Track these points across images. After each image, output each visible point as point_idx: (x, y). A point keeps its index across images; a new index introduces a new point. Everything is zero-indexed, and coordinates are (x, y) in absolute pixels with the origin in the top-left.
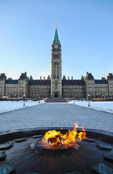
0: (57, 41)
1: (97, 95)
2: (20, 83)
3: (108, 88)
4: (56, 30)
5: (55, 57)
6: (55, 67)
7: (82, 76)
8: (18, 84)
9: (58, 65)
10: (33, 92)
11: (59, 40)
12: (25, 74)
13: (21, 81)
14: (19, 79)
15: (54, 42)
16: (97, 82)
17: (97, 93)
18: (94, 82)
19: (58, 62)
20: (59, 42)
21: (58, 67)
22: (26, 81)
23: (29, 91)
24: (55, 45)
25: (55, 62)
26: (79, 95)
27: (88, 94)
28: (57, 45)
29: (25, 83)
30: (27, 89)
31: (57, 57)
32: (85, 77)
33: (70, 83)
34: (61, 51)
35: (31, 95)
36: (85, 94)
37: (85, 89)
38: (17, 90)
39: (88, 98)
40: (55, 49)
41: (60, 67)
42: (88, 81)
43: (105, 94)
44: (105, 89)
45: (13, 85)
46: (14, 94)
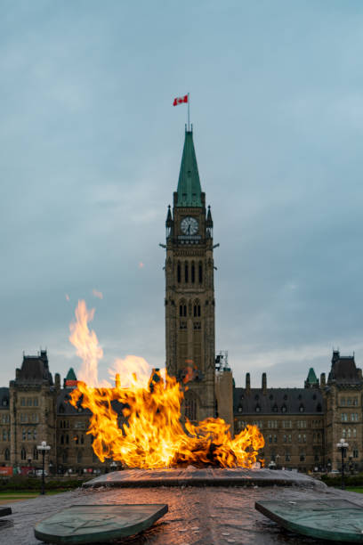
0: (194, 195)
2: (19, 403)
4: (189, 135)
5: (183, 278)
6: (184, 326)
7: (312, 372)
8: (9, 409)
9: (197, 319)
10: (80, 446)
11: (203, 191)
12: (41, 363)
13: (20, 395)
14: (12, 383)
15: (176, 201)
19: (197, 300)
20: (203, 202)
21: (197, 327)
22: (48, 394)
23: (65, 440)
24: (185, 217)
25: (183, 301)
26: (295, 459)
27: (336, 455)
28: (194, 217)
29: (43, 403)
30: (54, 431)
31: (193, 280)
32: (323, 375)
33: (256, 403)
34: (214, 250)
35: (73, 460)
36: (323, 454)
37: (323, 431)
38: (4, 439)
39: (334, 472)
40: (184, 235)
41: (205, 325)
42: (340, 395)
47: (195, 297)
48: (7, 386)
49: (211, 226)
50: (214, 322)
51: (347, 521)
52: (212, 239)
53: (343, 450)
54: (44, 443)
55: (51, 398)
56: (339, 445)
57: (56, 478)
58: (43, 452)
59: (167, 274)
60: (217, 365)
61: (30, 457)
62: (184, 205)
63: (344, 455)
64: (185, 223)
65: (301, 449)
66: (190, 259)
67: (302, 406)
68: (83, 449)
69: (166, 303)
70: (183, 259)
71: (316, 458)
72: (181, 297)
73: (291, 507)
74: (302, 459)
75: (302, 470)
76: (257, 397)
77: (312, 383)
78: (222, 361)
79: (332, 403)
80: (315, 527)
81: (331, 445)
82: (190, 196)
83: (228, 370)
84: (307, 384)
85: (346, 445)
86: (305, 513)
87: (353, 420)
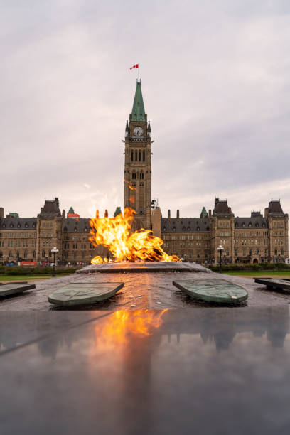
0: (141, 115)
1: (240, 255)
2: (41, 227)
3: (269, 238)
4: (139, 84)
5: (134, 159)
6: (134, 184)
7: (204, 209)
8: (36, 229)
9: (142, 180)
10: (75, 250)
11: (146, 113)
12: (55, 204)
13: (43, 222)
14: (39, 215)
15: (131, 118)
16: (240, 223)
17: (240, 250)
18: (233, 225)
19: (142, 171)
20: (146, 119)
21: (142, 185)
22: (58, 221)
23: (67, 247)
24: (136, 126)
25: (134, 171)
26: (195, 257)
27: (217, 254)
28: (141, 127)
29: (55, 226)
30: (61, 242)
31: (140, 160)
32: (210, 211)
33: (173, 225)
34: (152, 144)
35: (71, 257)
36: (210, 254)
37: (210, 241)
38: (33, 246)
39: (216, 264)
40: (135, 136)
41: (146, 184)
42: (219, 221)
43: (260, 253)
44: (259, 241)
45: (22, 231)
46: (25, 255)
47: (140, 169)
48: (36, 217)
49: (150, 131)
50: (150, 182)
51: (223, 291)
52: (150, 138)
53: (221, 251)
54: (55, 248)
55: (59, 224)
56: (218, 249)
57: (62, 267)
58: (54, 253)
59: (126, 156)
60: (152, 205)
61: (47, 256)
62: (136, 120)
63: (221, 254)
64: (136, 130)
65: (198, 251)
67: (198, 227)
68: (77, 251)
69: (125, 172)
70: (134, 149)
71: (206, 256)
72: (133, 168)
73: (193, 283)
74: (198, 256)
75: (197, 262)
76: (174, 223)
77: (204, 215)
78: (155, 203)
79: (215, 226)
80: (205, 294)
81: (214, 249)
82: (138, 115)
83: (158, 208)
84: (201, 215)
85: (222, 249)
86: (201, 287)
87: (226, 235)
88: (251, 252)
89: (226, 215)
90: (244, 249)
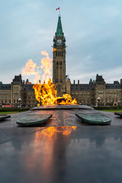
0: (61, 33)
1: (108, 102)
2: (13, 88)
4: (60, 18)
5: (58, 55)
6: (57, 68)
7: (91, 80)
8: (10, 90)
9: (61, 66)
10: (30, 99)
11: (63, 32)
12: (20, 77)
13: (14, 86)
14: (12, 83)
15: (56, 35)
16: (108, 86)
17: (108, 99)
18: (105, 87)
19: (61, 61)
20: (63, 35)
21: (61, 68)
22: (21, 86)
23: (26, 98)
24: (58, 39)
25: (57, 61)
26: (86, 102)
27: (97, 101)
28: (61, 39)
29: (20, 88)
30: (23, 96)
31: (60, 56)
32: (94, 80)
33: (76, 88)
35: (28, 103)
36: (94, 101)
37: (94, 95)
38: (9, 98)
39: (96, 106)
40: (58, 44)
41: (63, 67)
42: (98, 86)
43: (118, 101)
44: (117, 95)
45: (4, 90)
46: (6, 102)
49: (65, 42)
50: (65, 67)
51: (99, 118)
52: (65, 45)
53: (99, 100)
54: (20, 99)
56: (98, 99)
57: (23, 108)
58: (20, 101)
59: (53, 54)
60: (66, 78)
61: (16, 102)
62: (58, 36)
63: (99, 102)
64: (58, 41)
65: (88, 100)
66: (59, 50)
67: (88, 88)
69: (53, 61)
71: (92, 102)
72: (57, 60)
73: (85, 115)
74: (88, 102)
75: (88, 105)
76: (77, 86)
77: (91, 83)
78: (68, 77)
79: (96, 88)
80: (91, 120)
81: (96, 99)
82: (59, 33)
83: (69, 79)
84: (90, 83)
85: (100, 99)
86: (89, 117)
87: (101, 92)
88: (113, 100)
89: (102, 83)
90: (110, 99)
